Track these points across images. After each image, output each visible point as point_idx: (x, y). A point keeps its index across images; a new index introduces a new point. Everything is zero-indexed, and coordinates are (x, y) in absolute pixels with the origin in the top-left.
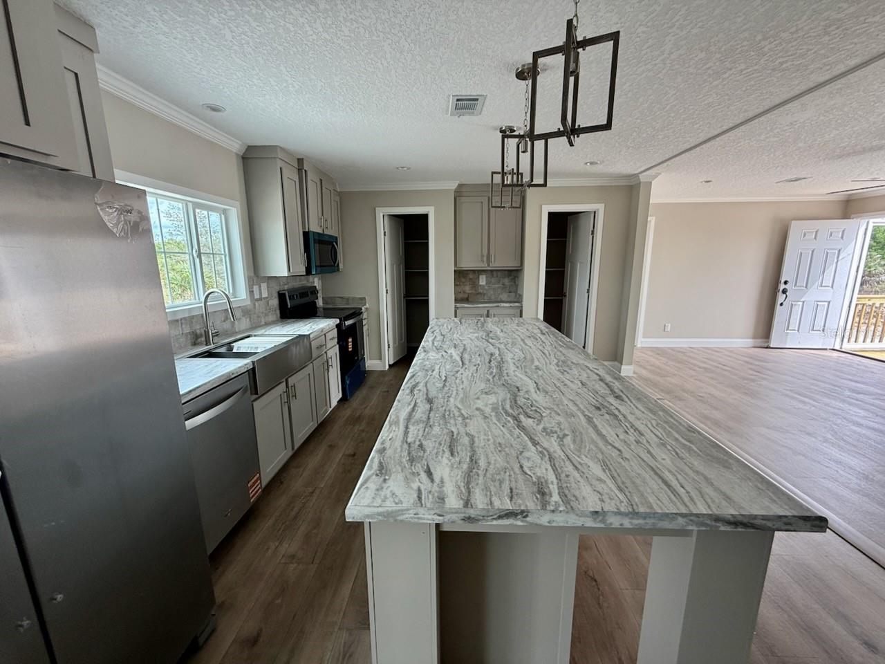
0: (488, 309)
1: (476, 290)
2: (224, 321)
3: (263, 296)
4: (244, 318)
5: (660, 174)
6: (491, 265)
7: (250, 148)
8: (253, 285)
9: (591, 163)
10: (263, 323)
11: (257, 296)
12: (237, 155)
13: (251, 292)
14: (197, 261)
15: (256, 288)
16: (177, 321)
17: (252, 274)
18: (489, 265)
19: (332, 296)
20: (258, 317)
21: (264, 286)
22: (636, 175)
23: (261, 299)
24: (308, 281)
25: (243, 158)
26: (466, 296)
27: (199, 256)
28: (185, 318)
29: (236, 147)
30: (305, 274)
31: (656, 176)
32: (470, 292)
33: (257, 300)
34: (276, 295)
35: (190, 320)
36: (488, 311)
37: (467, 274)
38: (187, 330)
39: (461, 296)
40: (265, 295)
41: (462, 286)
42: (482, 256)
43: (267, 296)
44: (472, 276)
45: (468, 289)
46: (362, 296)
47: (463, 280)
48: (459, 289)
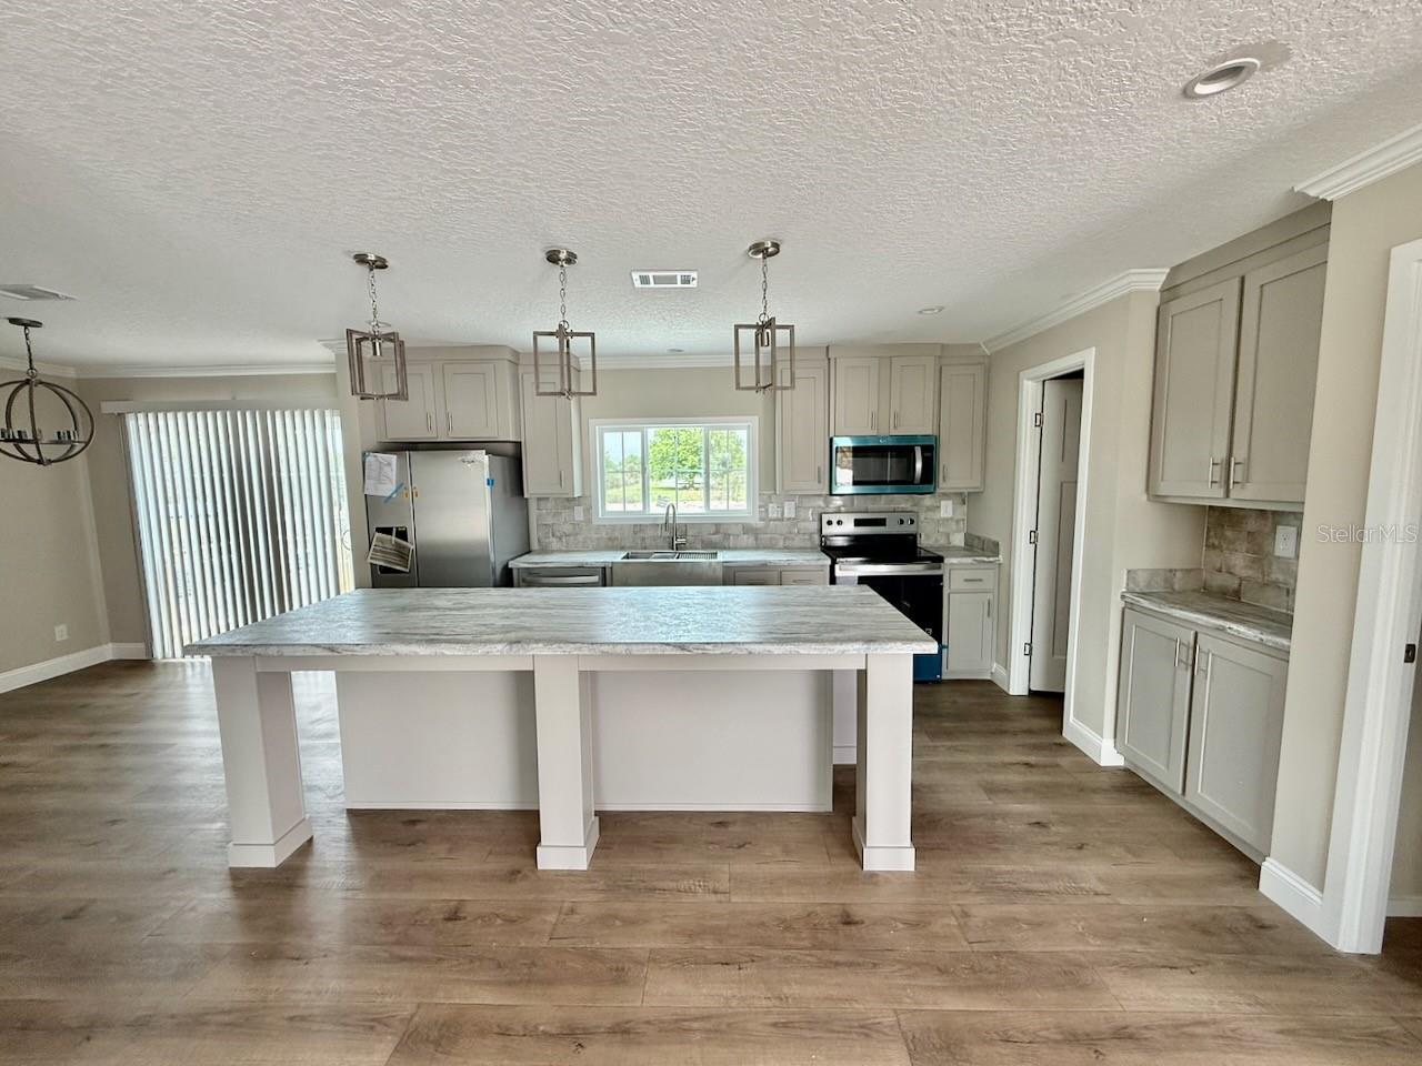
1: (1263, 573)
2: (714, 534)
3: (786, 515)
4: (745, 536)
8: (768, 502)
10: (778, 545)
11: (774, 515)
13: (764, 506)
15: (773, 506)
18: (1227, 495)
20: (771, 538)
21: (791, 504)
23: (781, 519)
26: (1233, 583)
32: (1244, 573)
33: (773, 520)
36: (1196, 634)
37: (1244, 517)
39: (1219, 580)
40: (791, 515)
41: (1227, 554)
43: (794, 516)
44: (1252, 525)
45: (1239, 561)
46: (994, 538)
47: (1229, 533)
48: (1216, 559)
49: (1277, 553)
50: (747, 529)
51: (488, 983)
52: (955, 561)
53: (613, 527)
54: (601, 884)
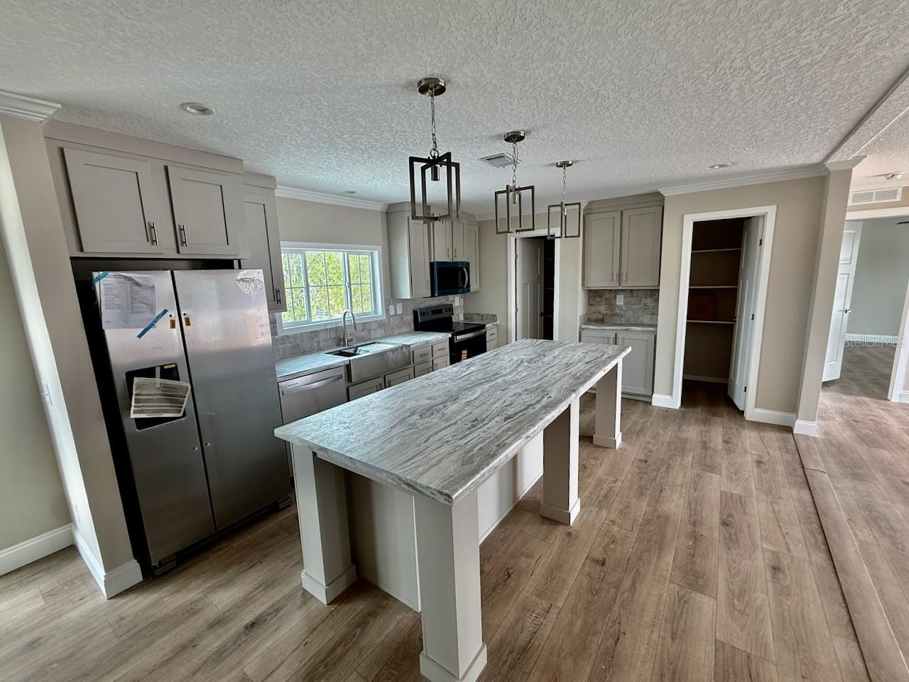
0: (616, 332)
1: (612, 311)
2: (362, 331)
3: (398, 313)
4: (379, 330)
5: (865, 157)
6: (622, 285)
7: (391, 206)
8: (389, 305)
9: (721, 166)
10: (396, 333)
11: (392, 313)
12: (382, 212)
13: (387, 311)
14: (348, 289)
15: (391, 308)
16: (327, 329)
17: (389, 297)
18: (620, 285)
19: (472, 312)
20: (392, 328)
21: (399, 306)
22: (820, 165)
23: (396, 315)
24: (447, 300)
25: (387, 213)
26: (601, 317)
27: (350, 287)
28: (333, 328)
29: (380, 207)
30: (430, 296)
31: (858, 160)
32: (605, 312)
33: (392, 316)
34: (412, 312)
35: (337, 329)
36: (616, 334)
37: (604, 293)
38: (333, 335)
39: (594, 317)
40: (400, 311)
41: (597, 306)
42: (613, 275)
43: (401, 312)
44: (607, 296)
45: (603, 309)
46: (494, 313)
47: (598, 299)
48: (593, 309)
49: (618, 303)
50: (381, 324)
51: (659, 557)
52: (490, 325)
53: (295, 337)
54: (595, 510)
